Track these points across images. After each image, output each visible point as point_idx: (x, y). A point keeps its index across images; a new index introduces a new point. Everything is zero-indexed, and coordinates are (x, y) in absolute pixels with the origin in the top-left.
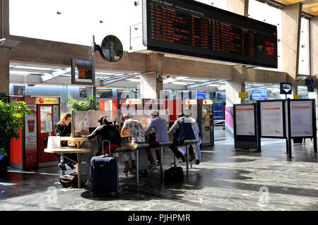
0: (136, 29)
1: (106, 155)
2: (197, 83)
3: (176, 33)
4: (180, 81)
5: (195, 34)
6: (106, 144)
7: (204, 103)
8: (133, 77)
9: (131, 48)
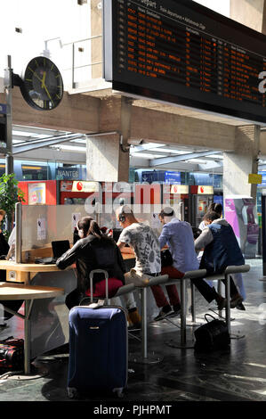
0: (81, 50)
1: (101, 302)
2: (170, 155)
3: (160, 59)
4: (145, 151)
5: (192, 64)
6: (99, 279)
7: (199, 192)
8: (67, 141)
9: (74, 86)
